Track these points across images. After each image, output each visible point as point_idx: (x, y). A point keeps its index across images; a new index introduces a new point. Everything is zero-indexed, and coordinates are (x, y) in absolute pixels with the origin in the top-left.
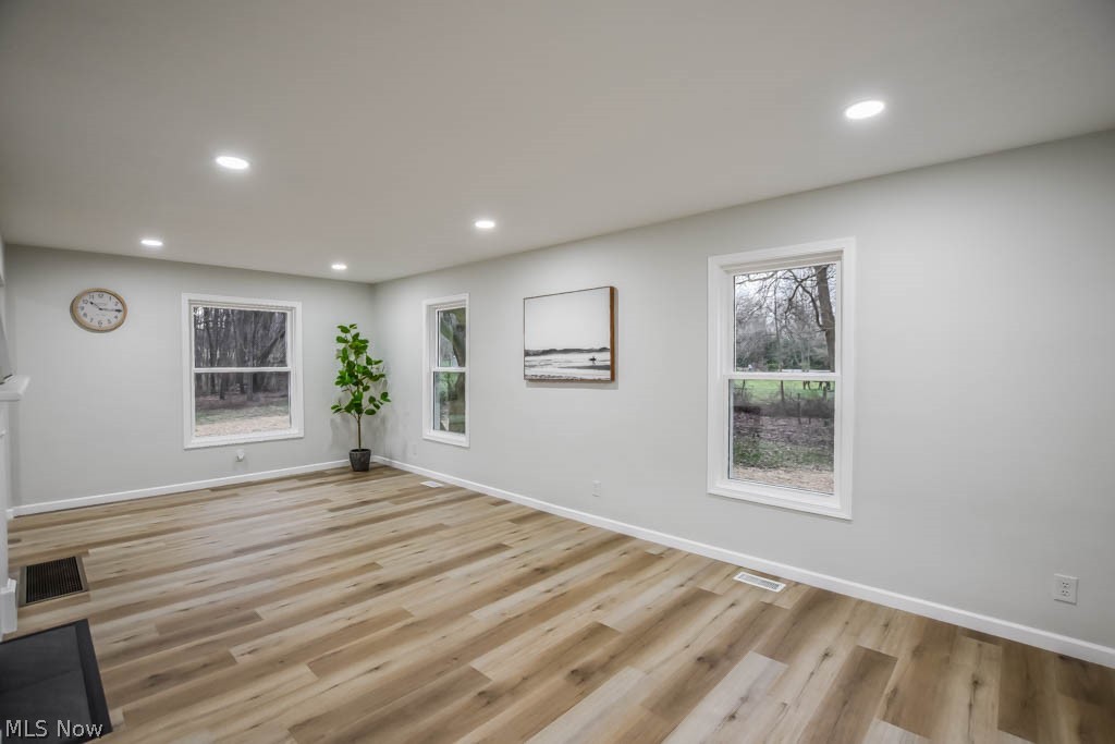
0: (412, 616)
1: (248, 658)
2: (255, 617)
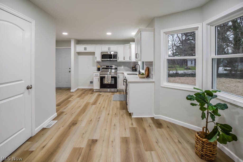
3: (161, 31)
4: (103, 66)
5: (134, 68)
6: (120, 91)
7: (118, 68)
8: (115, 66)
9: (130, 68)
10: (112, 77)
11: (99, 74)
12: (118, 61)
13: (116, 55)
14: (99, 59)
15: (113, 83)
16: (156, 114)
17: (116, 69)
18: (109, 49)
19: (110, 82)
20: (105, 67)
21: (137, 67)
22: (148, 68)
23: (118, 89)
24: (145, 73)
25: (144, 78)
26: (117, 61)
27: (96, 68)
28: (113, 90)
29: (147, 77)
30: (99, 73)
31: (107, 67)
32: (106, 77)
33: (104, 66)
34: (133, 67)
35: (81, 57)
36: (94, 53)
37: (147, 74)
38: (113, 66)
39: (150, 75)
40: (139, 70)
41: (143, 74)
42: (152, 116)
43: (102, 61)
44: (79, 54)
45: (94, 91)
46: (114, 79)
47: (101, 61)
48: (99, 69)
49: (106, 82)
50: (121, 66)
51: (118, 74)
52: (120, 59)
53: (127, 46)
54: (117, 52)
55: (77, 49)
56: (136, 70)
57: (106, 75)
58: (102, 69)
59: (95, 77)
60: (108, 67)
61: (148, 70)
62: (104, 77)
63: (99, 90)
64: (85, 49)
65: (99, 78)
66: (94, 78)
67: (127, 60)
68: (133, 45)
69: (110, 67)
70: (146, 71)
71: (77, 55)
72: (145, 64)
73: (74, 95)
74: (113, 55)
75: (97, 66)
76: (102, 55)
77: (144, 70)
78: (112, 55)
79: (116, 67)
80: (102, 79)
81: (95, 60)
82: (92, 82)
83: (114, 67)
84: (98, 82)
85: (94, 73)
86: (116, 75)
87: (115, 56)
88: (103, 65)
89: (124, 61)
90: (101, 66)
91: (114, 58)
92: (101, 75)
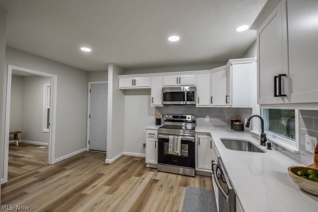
4: (167, 116)
5: (238, 124)
6: (201, 174)
7: (198, 120)
8: (191, 117)
10: (183, 142)
12: (197, 106)
13: (193, 92)
14: (158, 101)
15: (186, 153)
17: (194, 122)
18: (179, 80)
19: (178, 151)
20: (170, 117)
23: (197, 169)
26: (195, 105)
27: (153, 119)
28: (181, 170)
30: (156, 130)
31: (174, 117)
32: (171, 141)
33: (169, 114)
35: (129, 99)
36: (150, 89)
38: (187, 116)
43: (164, 105)
44: (126, 92)
46: (187, 145)
47: (162, 106)
48: (158, 122)
50: (205, 117)
51: (196, 135)
52: (202, 101)
54: (195, 88)
55: (119, 85)
57: (170, 137)
58: (166, 121)
59: (148, 137)
60: (177, 117)
62: (167, 141)
63: (157, 165)
64: (134, 82)
65: (157, 140)
66: (148, 140)
67: (220, 102)
69: (179, 118)
71: (123, 94)
73: (104, 175)
74: (186, 93)
75: (155, 115)
76: (164, 93)
78: (184, 92)
79: (193, 118)
80: (162, 143)
81: (152, 104)
83: (189, 118)
84: (155, 150)
85: (147, 129)
86: (193, 138)
87: (191, 96)
88: (167, 114)
89: (211, 106)
90: (163, 116)
91: (187, 100)
92: (160, 135)
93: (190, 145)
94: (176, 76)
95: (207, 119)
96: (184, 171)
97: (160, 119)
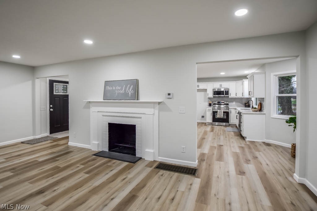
0: (28, 183)
1: (78, 165)
2: (87, 173)
3: (271, 74)
5: (247, 104)
6: (232, 125)
7: (230, 104)
9: (243, 104)
10: (224, 112)
11: (211, 109)
12: (229, 97)
13: (228, 91)
14: (211, 95)
15: (225, 117)
16: (266, 139)
17: (227, 104)
18: (221, 85)
19: (222, 116)
20: (216, 102)
21: (251, 103)
22: (261, 103)
23: (230, 123)
24: (258, 108)
25: (257, 111)
27: (207, 104)
28: (224, 124)
29: (259, 111)
31: (218, 102)
32: (219, 112)
34: (245, 104)
36: (206, 89)
37: (259, 108)
39: (262, 109)
40: (253, 106)
41: (255, 108)
42: (264, 141)
43: (214, 97)
45: (207, 124)
46: (226, 114)
47: (212, 97)
48: (210, 105)
49: (218, 116)
50: (233, 102)
52: (232, 95)
53: (240, 82)
54: (228, 89)
56: (249, 106)
57: (218, 110)
58: (214, 104)
61: (261, 105)
62: (217, 112)
63: (212, 123)
64: (198, 86)
65: (212, 112)
66: (207, 112)
67: (239, 96)
68: (246, 82)
69: (221, 103)
70: (258, 106)
72: (258, 100)
74: (225, 91)
75: (208, 102)
76: (214, 91)
77: (257, 105)
78: (223, 91)
79: (227, 102)
80: (214, 113)
81: (207, 96)
82: (204, 116)
84: (211, 116)
85: (206, 108)
86: (228, 110)
87: (227, 93)
88: (214, 101)
89: (236, 97)
90: (212, 102)
91: (225, 95)
92: (213, 110)
93: (227, 114)
94: (220, 84)
95: (234, 103)
96: (225, 124)
97: (211, 104)
